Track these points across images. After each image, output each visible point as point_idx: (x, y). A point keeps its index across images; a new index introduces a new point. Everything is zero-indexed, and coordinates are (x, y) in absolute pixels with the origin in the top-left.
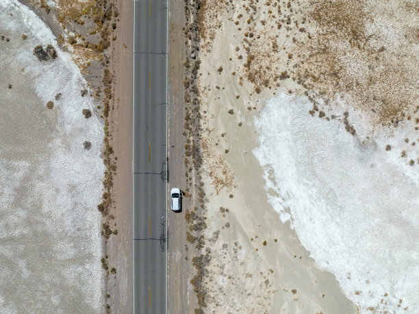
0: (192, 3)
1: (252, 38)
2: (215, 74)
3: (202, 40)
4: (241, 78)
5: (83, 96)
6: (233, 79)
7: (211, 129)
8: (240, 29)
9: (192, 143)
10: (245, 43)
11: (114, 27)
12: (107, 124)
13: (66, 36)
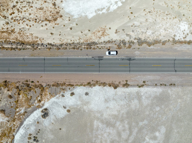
0: (21, 47)
1: (37, 19)
2: (54, 36)
3: (38, 42)
4: (56, 24)
5: (64, 96)
6: (56, 28)
7: (79, 38)
8: (33, 25)
9: (85, 46)
10: (39, 23)
11: (33, 82)
12: (77, 85)
13: (37, 104)
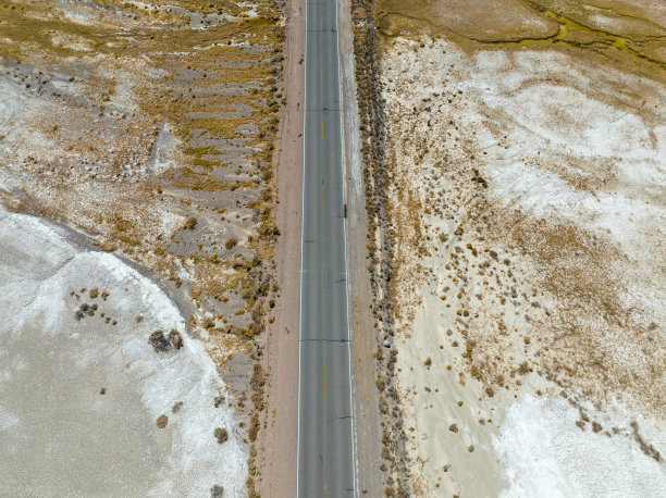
0: (380, 274)
1: (468, 318)
2: (421, 370)
3: (397, 321)
4: (461, 375)
5: (216, 406)
6: (449, 376)
7: (424, 458)
8: (448, 306)
9: (396, 485)
10: (459, 324)
11: (272, 306)
12: (253, 454)
13: (200, 318)
